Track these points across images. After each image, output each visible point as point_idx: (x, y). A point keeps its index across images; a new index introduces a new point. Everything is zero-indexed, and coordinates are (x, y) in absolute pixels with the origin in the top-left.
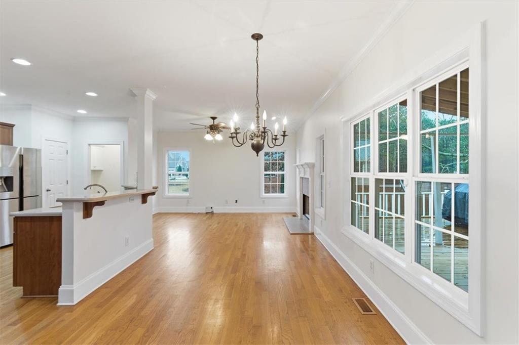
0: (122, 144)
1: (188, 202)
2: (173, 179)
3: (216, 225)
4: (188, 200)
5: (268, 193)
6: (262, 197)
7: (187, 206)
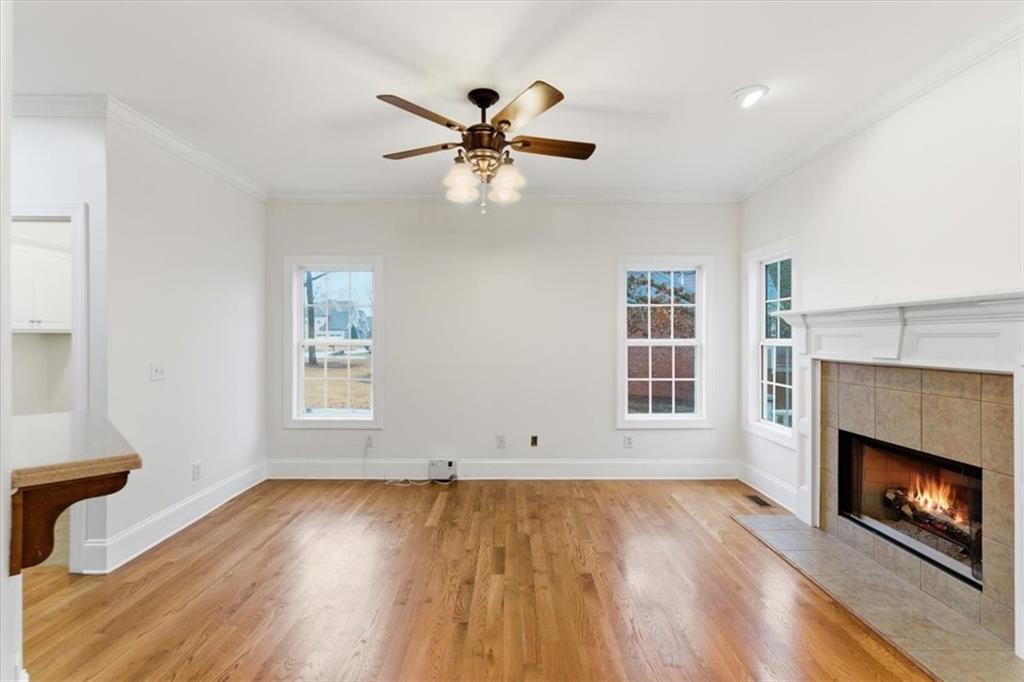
0: (78, 217)
1: (369, 445)
2: (337, 354)
3: (496, 581)
4: (367, 438)
5: (637, 410)
6: (619, 426)
7: (365, 456)
